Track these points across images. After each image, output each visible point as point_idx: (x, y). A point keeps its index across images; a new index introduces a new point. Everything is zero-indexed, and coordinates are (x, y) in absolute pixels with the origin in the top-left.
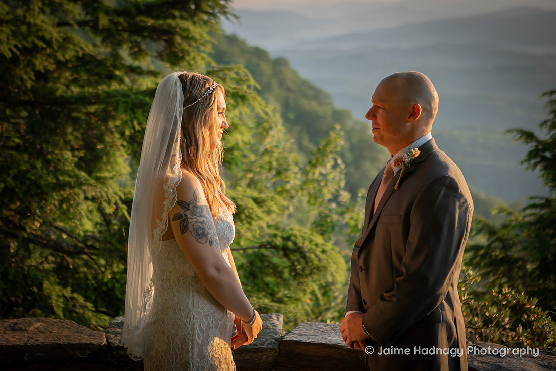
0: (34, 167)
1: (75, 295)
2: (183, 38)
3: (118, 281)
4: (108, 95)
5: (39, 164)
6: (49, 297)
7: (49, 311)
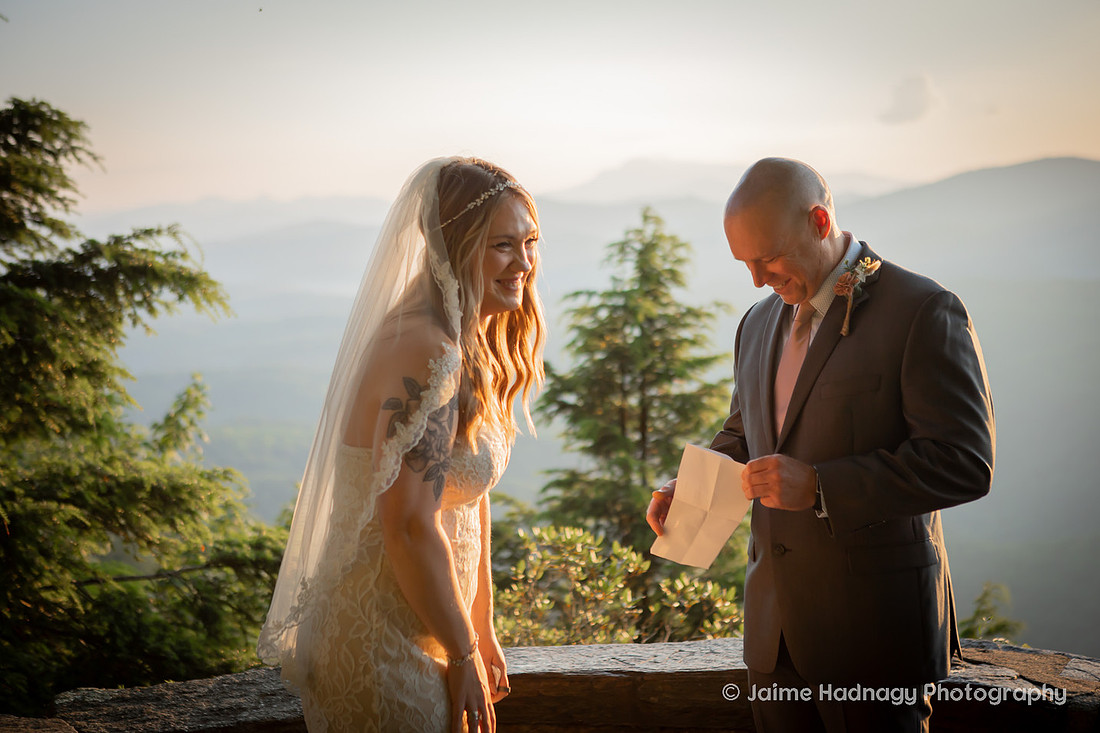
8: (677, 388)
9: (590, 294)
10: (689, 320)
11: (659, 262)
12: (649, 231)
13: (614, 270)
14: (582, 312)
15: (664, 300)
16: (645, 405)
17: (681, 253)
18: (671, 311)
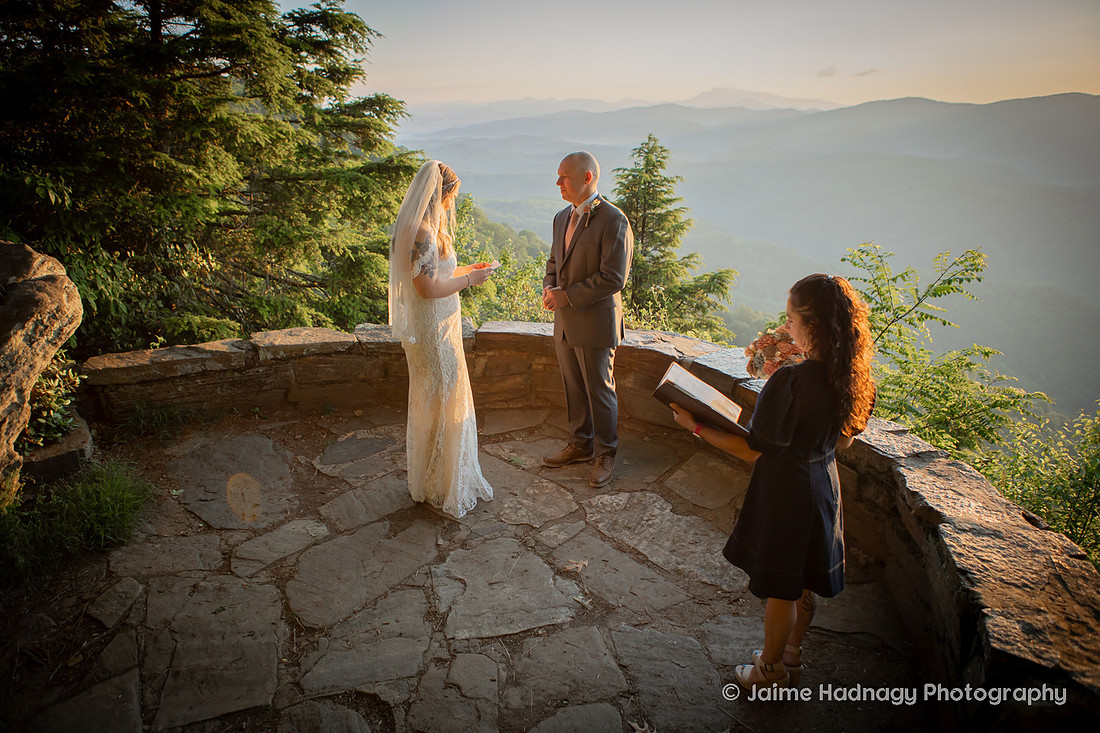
0: (283, 225)
1: (319, 313)
2: (376, 130)
3: (344, 304)
4: (329, 172)
5: (286, 223)
6: (301, 315)
7: (303, 324)
8: (658, 211)
9: (625, 170)
10: (665, 183)
11: (653, 158)
12: (651, 144)
13: (636, 158)
14: (622, 177)
15: (656, 174)
16: (645, 217)
17: (664, 154)
18: (658, 178)
